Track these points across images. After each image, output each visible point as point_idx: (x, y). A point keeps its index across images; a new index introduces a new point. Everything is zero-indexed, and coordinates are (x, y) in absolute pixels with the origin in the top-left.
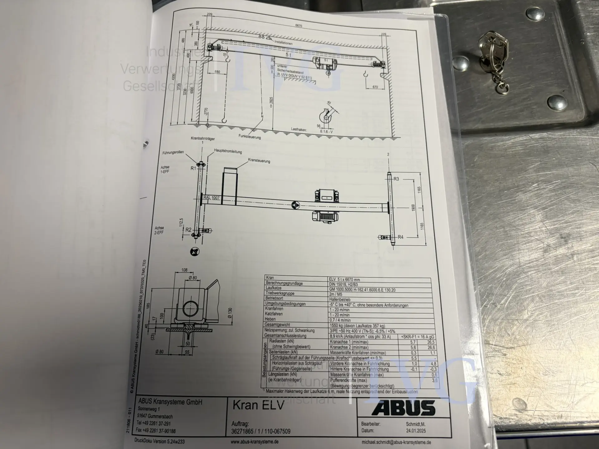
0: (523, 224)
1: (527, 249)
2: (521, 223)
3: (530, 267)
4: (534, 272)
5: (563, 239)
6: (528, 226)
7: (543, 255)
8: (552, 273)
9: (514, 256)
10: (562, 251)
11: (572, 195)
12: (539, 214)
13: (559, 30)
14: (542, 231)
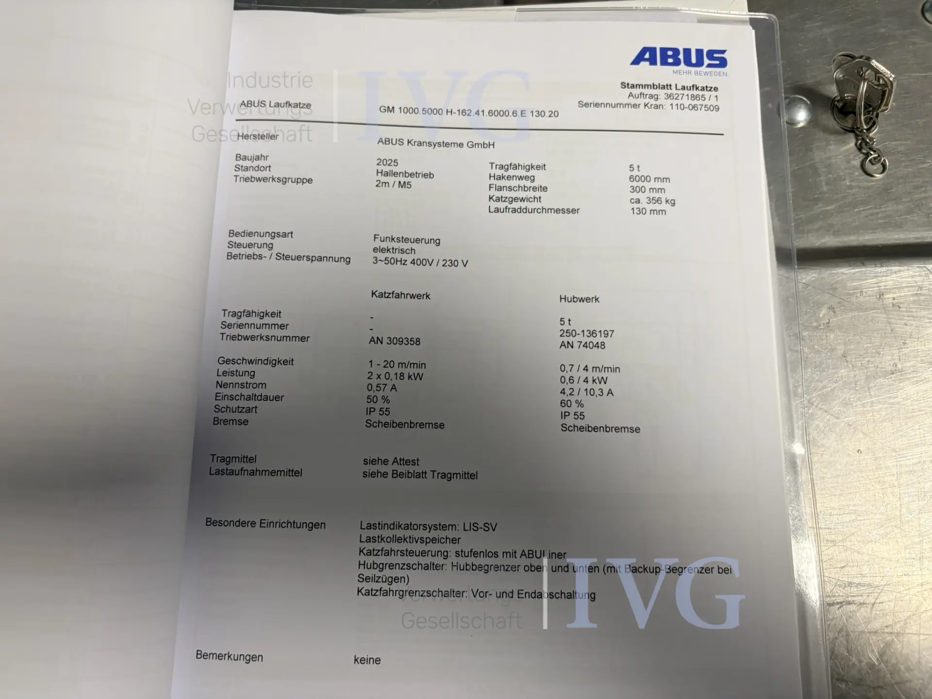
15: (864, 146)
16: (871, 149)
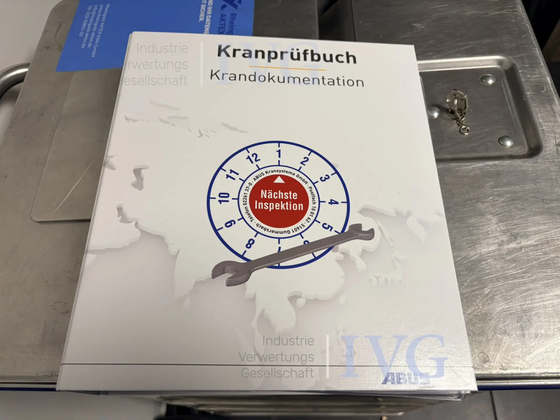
0: (482, 225)
1: (486, 243)
2: (481, 225)
3: (488, 256)
4: (492, 260)
5: (513, 237)
6: (486, 227)
7: (499, 248)
8: (505, 260)
9: (476, 248)
10: (513, 245)
11: (519, 205)
12: (494, 218)
13: (506, 91)
14: (497, 230)
15: (460, 124)
16: (463, 125)
